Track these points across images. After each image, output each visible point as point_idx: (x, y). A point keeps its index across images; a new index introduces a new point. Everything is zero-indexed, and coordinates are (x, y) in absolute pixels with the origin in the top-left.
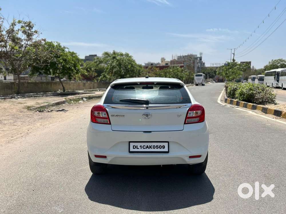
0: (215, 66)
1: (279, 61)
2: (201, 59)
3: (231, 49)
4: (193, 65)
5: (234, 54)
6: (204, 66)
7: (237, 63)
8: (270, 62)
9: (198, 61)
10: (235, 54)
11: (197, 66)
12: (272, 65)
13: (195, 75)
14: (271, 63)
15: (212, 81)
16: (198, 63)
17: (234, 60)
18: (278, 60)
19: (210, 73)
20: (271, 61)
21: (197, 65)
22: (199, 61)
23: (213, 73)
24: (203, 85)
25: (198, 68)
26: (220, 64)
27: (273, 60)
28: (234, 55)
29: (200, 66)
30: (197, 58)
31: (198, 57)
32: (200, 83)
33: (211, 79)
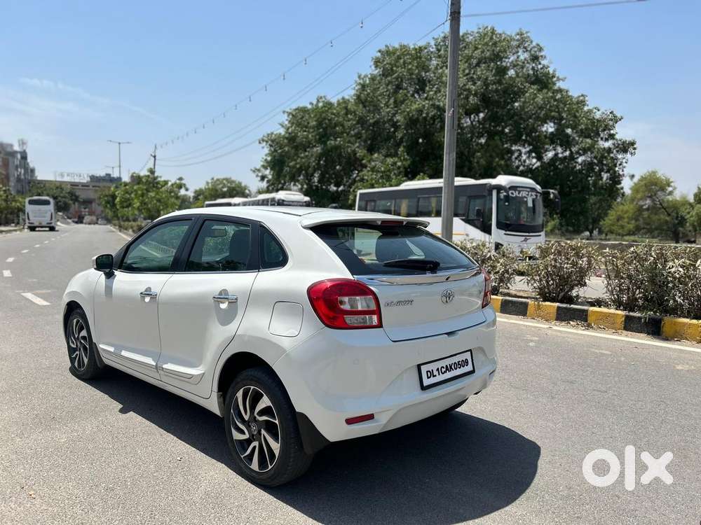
0: (66, 179)
1: (225, 181)
2: (24, 157)
3: (119, 143)
4: (4, 172)
5: (155, 157)
6: (34, 178)
7: (159, 179)
8: (208, 183)
9: (17, 162)
10: (157, 158)
11: (16, 175)
12: (212, 189)
13: (27, 200)
14: (210, 185)
15: (63, 218)
16: (17, 167)
17: (152, 172)
18: (224, 179)
19: (59, 198)
20: (210, 181)
21: (14, 174)
22: (20, 162)
23: (65, 197)
24: (52, 229)
25: (19, 180)
26: (80, 176)
27: (213, 179)
28: (155, 159)
29: (22, 177)
30: (13, 154)
31: (16, 152)
32: (44, 224)
33: (60, 214)
